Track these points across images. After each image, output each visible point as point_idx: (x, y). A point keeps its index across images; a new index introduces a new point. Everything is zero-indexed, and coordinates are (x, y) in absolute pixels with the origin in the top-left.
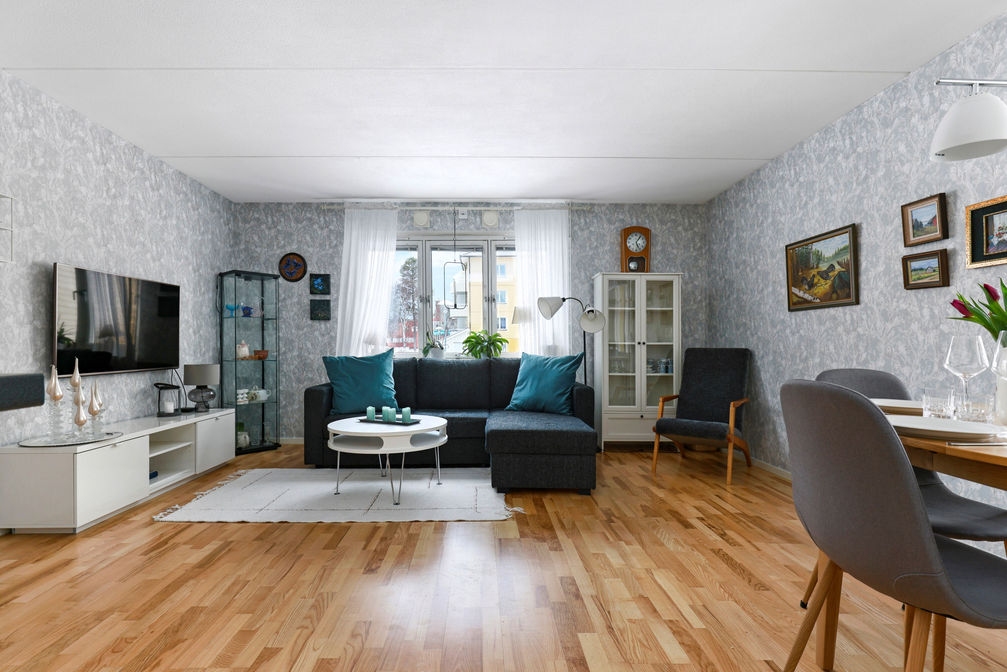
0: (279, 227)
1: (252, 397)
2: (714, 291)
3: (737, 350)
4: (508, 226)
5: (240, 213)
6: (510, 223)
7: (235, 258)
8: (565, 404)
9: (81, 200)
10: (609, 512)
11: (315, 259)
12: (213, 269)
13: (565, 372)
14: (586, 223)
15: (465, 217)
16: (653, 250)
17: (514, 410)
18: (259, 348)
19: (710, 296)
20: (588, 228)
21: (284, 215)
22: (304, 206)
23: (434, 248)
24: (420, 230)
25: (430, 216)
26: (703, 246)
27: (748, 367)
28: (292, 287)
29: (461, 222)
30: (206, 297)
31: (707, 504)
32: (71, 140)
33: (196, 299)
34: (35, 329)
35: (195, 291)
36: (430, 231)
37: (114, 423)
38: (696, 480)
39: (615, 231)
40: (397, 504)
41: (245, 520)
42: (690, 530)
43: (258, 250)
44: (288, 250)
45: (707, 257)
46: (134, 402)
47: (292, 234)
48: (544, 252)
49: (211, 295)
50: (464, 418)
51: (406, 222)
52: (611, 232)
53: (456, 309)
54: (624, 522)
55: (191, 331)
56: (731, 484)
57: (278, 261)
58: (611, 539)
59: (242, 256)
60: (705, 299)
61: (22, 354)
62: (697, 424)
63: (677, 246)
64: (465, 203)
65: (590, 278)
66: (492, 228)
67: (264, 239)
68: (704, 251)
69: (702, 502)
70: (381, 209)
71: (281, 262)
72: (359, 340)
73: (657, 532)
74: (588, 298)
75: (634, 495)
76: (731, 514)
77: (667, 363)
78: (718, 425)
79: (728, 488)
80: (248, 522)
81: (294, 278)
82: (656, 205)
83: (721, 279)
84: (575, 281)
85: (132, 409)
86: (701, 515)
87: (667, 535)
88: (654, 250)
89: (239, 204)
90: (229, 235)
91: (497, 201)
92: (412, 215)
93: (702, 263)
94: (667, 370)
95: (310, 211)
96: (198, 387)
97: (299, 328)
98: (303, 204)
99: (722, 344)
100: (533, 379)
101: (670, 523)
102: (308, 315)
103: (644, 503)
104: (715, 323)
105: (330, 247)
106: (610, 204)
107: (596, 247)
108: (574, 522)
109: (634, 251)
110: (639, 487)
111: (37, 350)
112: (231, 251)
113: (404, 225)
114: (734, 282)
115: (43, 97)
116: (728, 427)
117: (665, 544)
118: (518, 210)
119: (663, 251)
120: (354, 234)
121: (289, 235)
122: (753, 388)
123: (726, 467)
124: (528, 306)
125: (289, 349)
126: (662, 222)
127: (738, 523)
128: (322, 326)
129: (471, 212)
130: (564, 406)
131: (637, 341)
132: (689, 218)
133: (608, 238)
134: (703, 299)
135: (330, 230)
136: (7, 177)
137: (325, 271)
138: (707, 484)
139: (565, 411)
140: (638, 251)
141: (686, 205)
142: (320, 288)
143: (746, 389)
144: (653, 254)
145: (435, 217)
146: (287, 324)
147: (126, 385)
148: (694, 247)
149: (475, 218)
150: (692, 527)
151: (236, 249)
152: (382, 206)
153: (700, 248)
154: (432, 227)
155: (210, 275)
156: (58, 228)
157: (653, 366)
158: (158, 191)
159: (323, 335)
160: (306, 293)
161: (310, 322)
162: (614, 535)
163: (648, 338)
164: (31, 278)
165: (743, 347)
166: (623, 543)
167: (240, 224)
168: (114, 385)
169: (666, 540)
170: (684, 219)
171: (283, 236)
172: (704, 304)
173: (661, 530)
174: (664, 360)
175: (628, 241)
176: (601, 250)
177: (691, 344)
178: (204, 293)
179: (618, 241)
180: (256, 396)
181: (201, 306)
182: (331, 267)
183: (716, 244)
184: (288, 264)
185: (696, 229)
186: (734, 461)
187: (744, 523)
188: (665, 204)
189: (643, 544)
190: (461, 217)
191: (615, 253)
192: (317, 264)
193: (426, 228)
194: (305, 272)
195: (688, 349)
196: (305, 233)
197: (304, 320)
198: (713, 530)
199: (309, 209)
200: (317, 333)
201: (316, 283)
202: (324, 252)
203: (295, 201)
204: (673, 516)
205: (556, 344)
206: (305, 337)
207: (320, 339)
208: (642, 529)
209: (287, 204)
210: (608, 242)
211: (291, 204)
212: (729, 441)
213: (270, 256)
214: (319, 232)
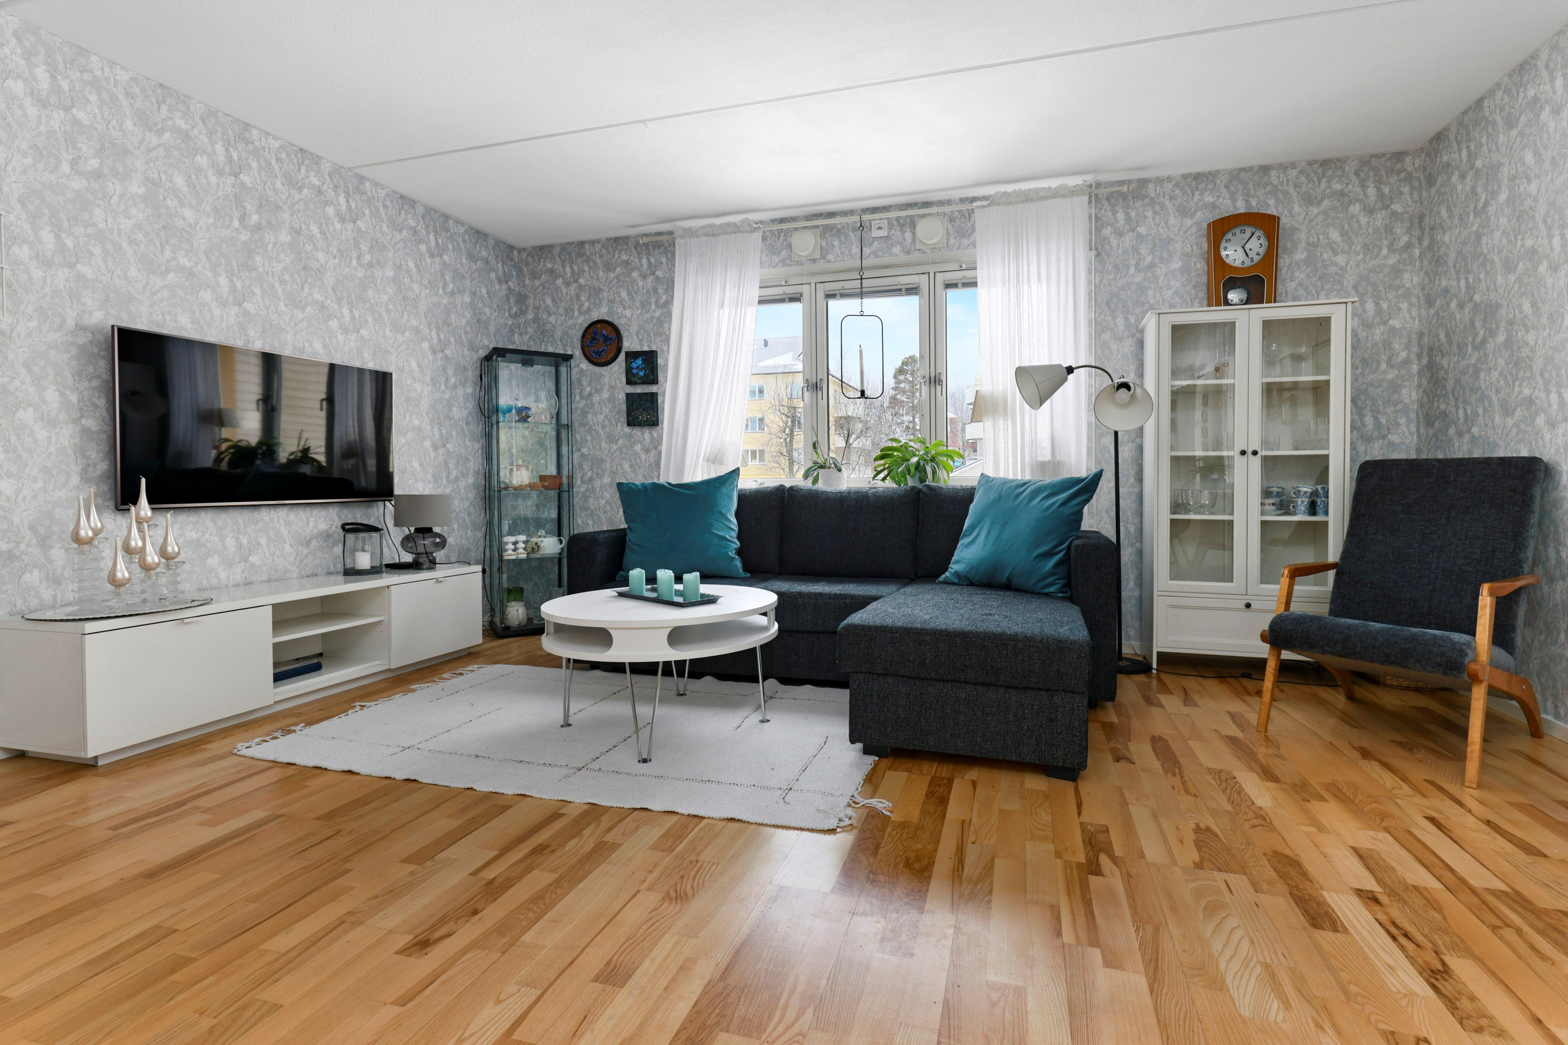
0: (582, 281)
1: (533, 549)
2: (1442, 336)
3: (1506, 463)
4: (966, 242)
5: (527, 264)
6: (969, 236)
7: (521, 334)
8: (1053, 574)
9: (183, 229)
10: (1101, 837)
11: (634, 328)
12: (473, 348)
13: (1056, 510)
14: (1128, 219)
15: (884, 233)
16: (1284, 261)
17: (953, 584)
18: (552, 470)
19: (1431, 349)
20: (1133, 230)
21: (587, 261)
22: (619, 242)
23: (830, 296)
24: (803, 264)
25: (821, 238)
26: (1414, 241)
27: (1537, 501)
28: (602, 375)
29: (876, 243)
30: (460, 392)
31: (1397, 846)
32: (160, 132)
33: (437, 395)
34: (85, 431)
35: (434, 382)
36: (821, 265)
37: (261, 582)
38: (1375, 764)
39: (1194, 229)
40: (645, 761)
41: (354, 769)
42: (1324, 937)
43: (552, 319)
44: (595, 316)
45: (1426, 263)
46: (305, 551)
47: (600, 290)
48: (1034, 286)
49: (469, 390)
50: (840, 595)
51: (779, 253)
52: (1185, 232)
53: (862, 400)
54: (1128, 878)
55: (427, 443)
56: (1480, 786)
57: (579, 334)
58: (1068, 936)
59: (531, 330)
60: (1419, 357)
61: (55, 471)
62: (1380, 632)
63: (1346, 247)
64: (884, 208)
65: (1137, 327)
66: (933, 248)
67: (560, 301)
68: (1417, 252)
69: (1382, 835)
70: (734, 232)
71: (583, 336)
72: (697, 457)
73: (1217, 930)
74: (1132, 368)
75: (1187, 792)
76: (1473, 891)
77: (1315, 493)
78: (1441, 638)
79: (1469, 796)
80: (358, 774)
81: (603, 361)
82: (1293, 165)
83: (1461, 306)
84: (1104, 336)
85: (301, 562)
86: (1370, 884)
87: (1245, 944)
88: (1287, 261)
89: (524, 249)
90: (508, 299)
91: (943, 196)
92: (789, 240)
93: (1411, 279)
94: (1313, 509)
95: (626, 250)
96: (418, 530)
97: (611, 439)
98: (617, 239)
99: (1461, 449)
100: (992, 524)
101: (1265, 899)
102: (624, 418)
103: (1207, 821)
104: (1443, 407)
105: (657, 306)
106: (1184, 176)
107: (1152, 266)
108: (992, 860)
109: (1238, 264)
110: (1210, 771)
111: (89, 465)
112: (513, 324)
113: (776, 259)
114: (1498, 306)
115: (94, 59)
116: (1471, 646)
117: (1229, 981)
118: (983, 207)
119: (1311, 261)
120: (691, 279)
121: (595, 293)
122: (1551, 552)
123: (1463, 732)
124: (1001, 388)
125: (597, 474)
126: (1308, 200)
127: (1494, 928)
128: (645, 435)
129: (895, 223)
130: (1051, 579)
131: (1238, 448)
132: (1379, 182)
133: (1178, 246)
134: (1413, 357)
135: (658, 278)
136: (15, 185)
137: (650, 347)
138: (1404, 779)
139: (1052, 589)
140: (1248, 263)
141: (1373, 156)
142: (641, 374)
143: (1530, 552)
144: (1285, 269)
145: (829, 239)
146: (594, 434)
147: (288, 524)
148: (1390, 245)
149: (903, 232)
150: (1334, 925)
151: (522, 320)
152: (735, 229)
153: (1408, 246)
154: (823, 257)
155: (471, 358)
156: (133, 272)
157: (1281, 501)
158: (354, 222)
159: (647, 451)
160: (621, 383)
161: (627, 430)
162: (1081, 920)
163: (1265, 443)
164: (74, 351)
165: (1524, 453)
166: (1096, 955)
167: (527, 281)
168: (260, 524)
169: (1236, 965)
170: (1364, 188)
171: (587, 294)
172: (1415, 368)
173: (1232, 922)
174: (1306, 489)
175: (1223, 244)
176: (1161, 270)
177: (1377, 452)
178: (455, 387)
179: (1201, 249)
180: (539, 547)
181: (450, 406)
182: (658, 340)
183: (1450, 228)
184: (594, 339)
185: (1397, 207)
186: (1490, 718)
187: (1519, 931)
188: (1315, 162)
189: (1156, 968)
190: (876, 233)
191: (1193, 274)
192: (637, 335)
193: (814, 261)
194: (619, 350)
195: (1367, 462)
196: (620, 287)
197: (619, 427)
198: (1402, 948)
199: (625, 247)
200: (638, 447)
201: (634, 365)
202: (648, 316)
203: (603, 235)
204: (1282, 876)
205: (1058, 458)
206: (621, 454)
207: (643, 457)
208: (1174, 909)
209: (593, 242)
210: (1179, 254)
211: (598, 241)
212: (1475, 679)
213: (569, 328)
214: (641, 284)
